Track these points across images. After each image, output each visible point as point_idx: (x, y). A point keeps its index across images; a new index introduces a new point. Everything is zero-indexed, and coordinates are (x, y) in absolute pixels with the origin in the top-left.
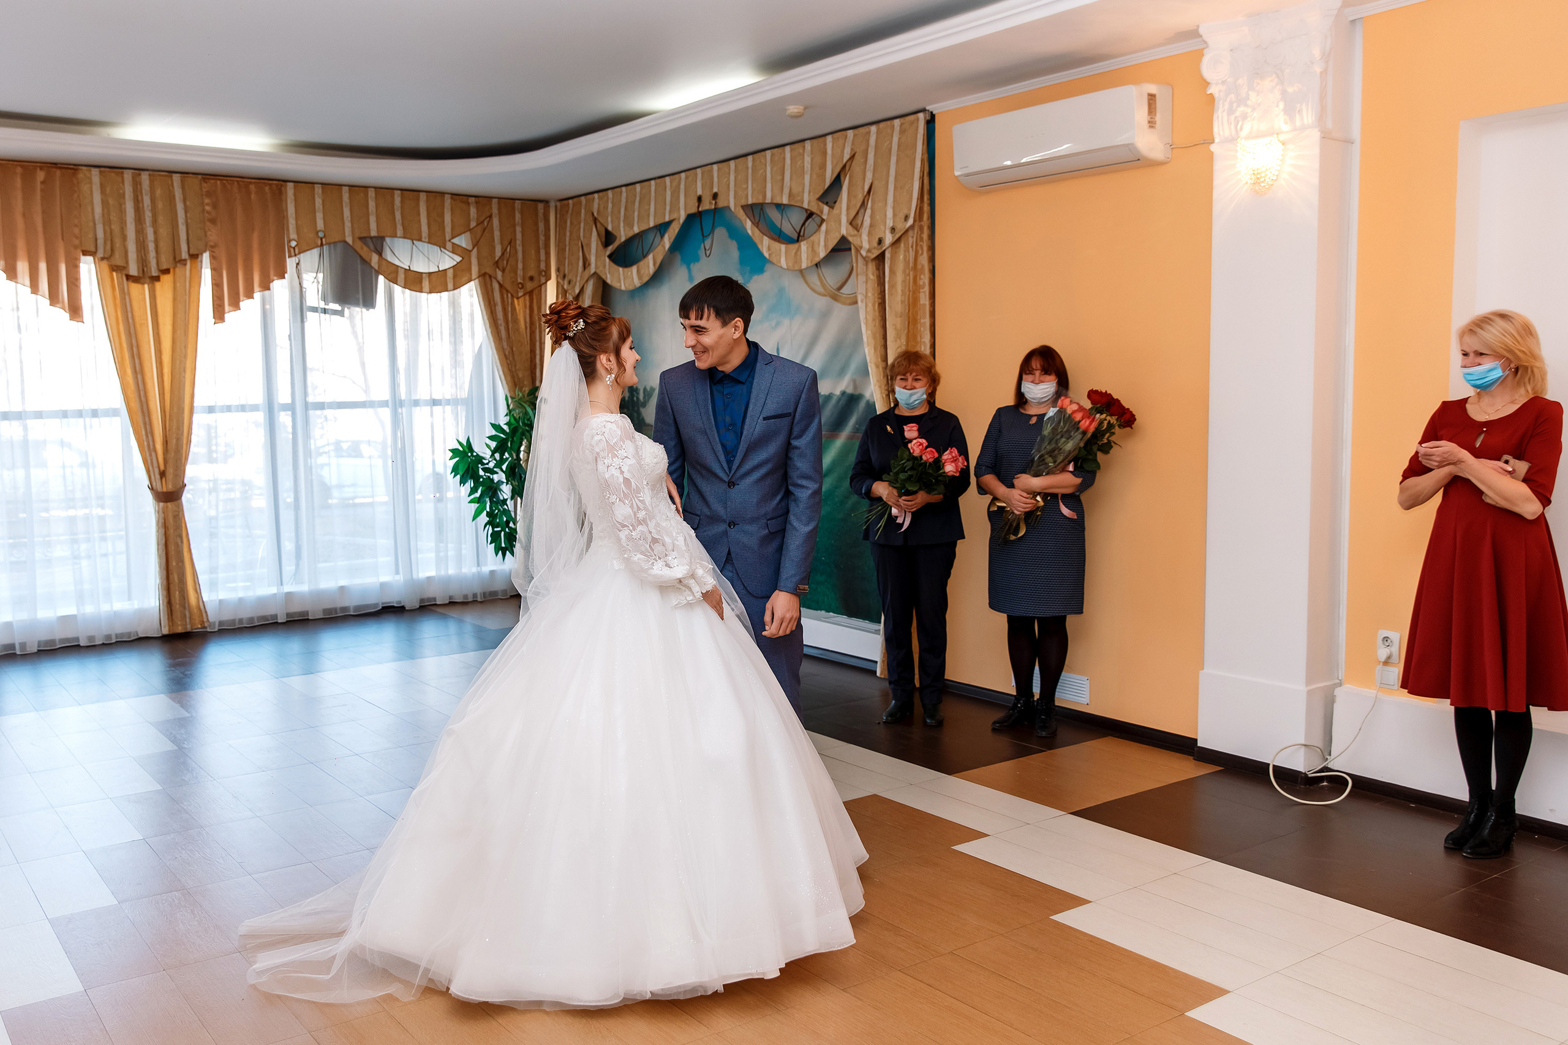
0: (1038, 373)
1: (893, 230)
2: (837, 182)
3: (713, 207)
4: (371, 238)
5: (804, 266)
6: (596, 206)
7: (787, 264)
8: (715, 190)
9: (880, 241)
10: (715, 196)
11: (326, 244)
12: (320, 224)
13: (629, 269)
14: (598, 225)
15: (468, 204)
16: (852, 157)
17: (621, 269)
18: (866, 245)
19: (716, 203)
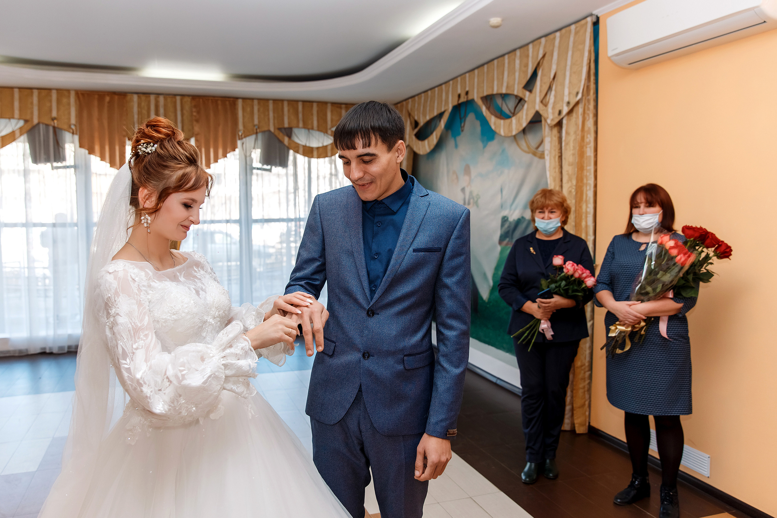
0: (642, 206)
1: (568, 103)
2: (534, 75)
3: (465, 100)
4: (285, 129)
5: (514, 133)
6: (410, 106)
7: (504, 132)
8: (467, 89)
9: (560, 112)
10: (467, 93)
11: (260, 132)
12: (256, 122)
13: (423, 142)
14: (411, 117)
15: (341, 108)
16: (544, 56)
17: (420, 142)
18: (551, 117)
19: (467, 98)
